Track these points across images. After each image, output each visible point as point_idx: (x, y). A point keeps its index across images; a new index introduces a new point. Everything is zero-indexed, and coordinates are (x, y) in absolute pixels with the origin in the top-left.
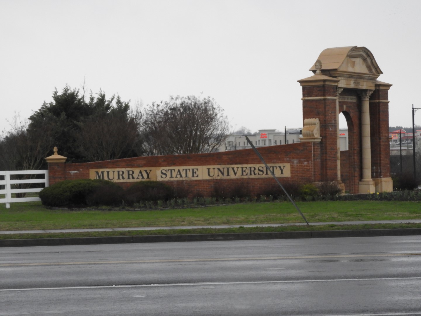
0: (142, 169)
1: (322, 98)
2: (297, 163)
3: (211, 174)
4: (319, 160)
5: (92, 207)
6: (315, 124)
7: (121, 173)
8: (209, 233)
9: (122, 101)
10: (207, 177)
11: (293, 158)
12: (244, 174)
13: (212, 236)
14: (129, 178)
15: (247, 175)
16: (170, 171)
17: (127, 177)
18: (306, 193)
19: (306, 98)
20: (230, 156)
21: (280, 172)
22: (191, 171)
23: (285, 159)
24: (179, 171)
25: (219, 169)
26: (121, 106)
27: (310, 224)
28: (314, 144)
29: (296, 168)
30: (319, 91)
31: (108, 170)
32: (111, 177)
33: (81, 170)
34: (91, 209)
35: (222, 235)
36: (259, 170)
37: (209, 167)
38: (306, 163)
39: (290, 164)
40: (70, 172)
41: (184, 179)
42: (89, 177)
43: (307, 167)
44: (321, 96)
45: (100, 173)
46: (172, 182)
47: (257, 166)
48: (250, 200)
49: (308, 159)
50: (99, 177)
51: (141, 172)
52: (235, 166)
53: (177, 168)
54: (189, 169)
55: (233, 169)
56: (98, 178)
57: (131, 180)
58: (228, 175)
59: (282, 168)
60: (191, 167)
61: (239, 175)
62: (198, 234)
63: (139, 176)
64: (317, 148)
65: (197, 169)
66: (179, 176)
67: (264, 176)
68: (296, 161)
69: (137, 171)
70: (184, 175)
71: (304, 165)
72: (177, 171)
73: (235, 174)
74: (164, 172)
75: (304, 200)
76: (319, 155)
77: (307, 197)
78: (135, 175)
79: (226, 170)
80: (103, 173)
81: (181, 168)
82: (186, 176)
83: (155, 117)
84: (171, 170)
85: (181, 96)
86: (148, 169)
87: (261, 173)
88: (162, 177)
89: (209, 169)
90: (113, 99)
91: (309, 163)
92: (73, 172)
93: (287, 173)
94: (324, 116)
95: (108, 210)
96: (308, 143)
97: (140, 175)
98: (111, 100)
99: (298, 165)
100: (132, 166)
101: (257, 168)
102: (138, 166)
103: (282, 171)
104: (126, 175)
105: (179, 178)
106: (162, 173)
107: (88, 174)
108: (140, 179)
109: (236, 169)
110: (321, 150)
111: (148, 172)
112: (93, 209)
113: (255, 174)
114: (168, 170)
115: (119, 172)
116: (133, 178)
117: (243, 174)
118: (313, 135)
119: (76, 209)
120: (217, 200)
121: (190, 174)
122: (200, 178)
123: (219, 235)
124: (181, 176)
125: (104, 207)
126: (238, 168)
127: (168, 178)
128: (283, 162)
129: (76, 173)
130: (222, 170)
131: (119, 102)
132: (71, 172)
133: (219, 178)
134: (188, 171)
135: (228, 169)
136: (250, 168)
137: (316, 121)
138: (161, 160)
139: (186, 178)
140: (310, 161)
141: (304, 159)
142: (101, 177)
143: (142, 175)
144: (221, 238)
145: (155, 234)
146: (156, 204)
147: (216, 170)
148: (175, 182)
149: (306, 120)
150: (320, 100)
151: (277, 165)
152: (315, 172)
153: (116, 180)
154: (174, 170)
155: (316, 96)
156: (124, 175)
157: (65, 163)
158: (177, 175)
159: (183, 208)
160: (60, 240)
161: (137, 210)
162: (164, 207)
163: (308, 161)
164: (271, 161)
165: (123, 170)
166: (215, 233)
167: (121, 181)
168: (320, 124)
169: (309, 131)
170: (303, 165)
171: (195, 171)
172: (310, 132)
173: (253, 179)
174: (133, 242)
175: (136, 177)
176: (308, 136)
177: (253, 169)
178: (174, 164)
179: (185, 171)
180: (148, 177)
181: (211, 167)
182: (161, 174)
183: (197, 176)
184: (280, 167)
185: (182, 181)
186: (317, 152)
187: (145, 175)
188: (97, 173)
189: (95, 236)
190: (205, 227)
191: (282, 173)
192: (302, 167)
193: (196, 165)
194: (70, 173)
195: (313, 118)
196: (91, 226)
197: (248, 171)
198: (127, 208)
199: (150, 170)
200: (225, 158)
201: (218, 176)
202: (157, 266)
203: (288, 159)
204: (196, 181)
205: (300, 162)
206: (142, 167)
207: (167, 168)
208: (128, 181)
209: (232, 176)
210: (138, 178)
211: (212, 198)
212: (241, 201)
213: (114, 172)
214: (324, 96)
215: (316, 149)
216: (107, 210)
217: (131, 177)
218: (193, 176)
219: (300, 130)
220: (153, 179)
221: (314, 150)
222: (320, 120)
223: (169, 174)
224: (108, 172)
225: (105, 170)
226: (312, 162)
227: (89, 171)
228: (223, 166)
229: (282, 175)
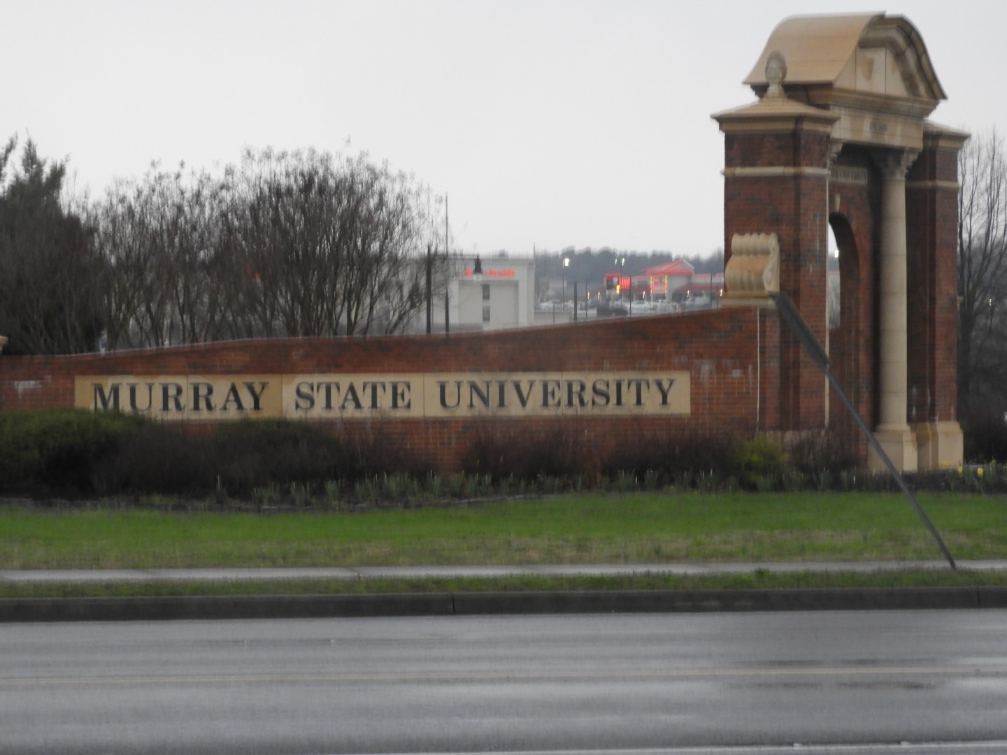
0: (240, 381)
1: (790, 170)
2: (710, 372)
3: (450, 401)
4: (774, 365)
5: (116, 498)
6: (766, 252)
7: (172, 392)
8: (675, 588)
9: (41, 155)
10: (435, 411)
11: (700, 356)
12: (551, 401)
13: (689, 596)
14: (196, 408)
15: (559, 404)
16: (323, 389)
17: (191, 405)
19: (739, 171)
21: (659, 398)
22: (389, 389)
23: (676, 359)
24: (352, 389)
25: (474, 387)
26: (38, 173)
28: (764, 313)
29: (708, 386)
30: (779, 148)
31: (131, 380)
32: (142, 402)
33: (49, 377)
35: (717, 596)
36: (597, 392)
37: (443, 377)
38: (737, 373)
39: (691, 374)
40: (13, 385)
41: (366, 412)
42: (73, 400)
43: (739, 383)
44: (786, 164)
45: (107, 392)
46: (330, 424)
47: (589, 379)
49: (743, 359)
50: (105, 403)
51: (234, 390)
52: (524, 378)
53: (344, 380)
54: (383, 385)
56: (100, 405)
57: (204, 415)
58: (502, 404)
59: (666, 385)
60: (389, 379)
61: (534, 406)
62: (643, 589)
63: (227, 401)
64: (770, 327)
65: (408, 384)
66: (350, 406)
67: (611, 409)
68: (706, 367)
69: (221, 387)
70: (366, 400)
71: (732, 378)
72: (344, 388)
73: (523, 402)
74: (305, 390)
75: (752, 488)
76: (776, 347)
77: (760, 480)
78: (218, 399)
79: (495, 390)
80: (116, 390)
81: (359, 380)
82: (374, 405)
84: (328, 386)
86: (256, 380)
87: (600, 400)
88: (297, 406)
89: (443, 385)
91: (745, 373)
92: (23, 386)
93: (681, 403)
94: (793, 228)
96: (747, 310)
97: (232, 397)
99: (712, 378)
100: (208, 370)
101: (589, 386)
102: (227, 371)
103: (665, 394)
104: (187, 399)
105: (351, 412)
106: (298, 392)
107: (72, 392)
108: (233, 414)
109: (525, 388)
110: (783, 332)
111: (257, 389)
112: (123, 504)
113: (582, 402)
114: (319, 385)
115: (165, 387)
116: (209, 407)
117: (545, 404)
118: (761, 286)
121: (385, 400)
122: (416, 412)
124: (358, 405)
126: (532, 383)
127: (318, 411)
128: (669, 367)
129: (32, 390)
130: (483, 388)
131: (31, 159)
132: (16, 383)
133: (475, 412)
134: (380, 389)
135: (502, 385)
136: (570, 386)
137: (770, 242)
138: (296, 355)
139: (374, 411)
140: (750, 368)
141: (732, 358)
142: (111, 404)
143: (237, 400)
145: (516, 588)
146: (320, 491)
147: (465, 390)
148: (338, 423)
149: (737, 240)
150: (782, 179)
151: (651, 377)
152: (763, 400)
153: (156, 412)
154: (337, 385)
155: (771, 164)
156: (183, 401)
158: (346, 400)
162: (349, 503)
163: (744, 367)
164: (629, 363)
165: (182, 381)
166: (692, 589)
167: (173, 415)
168: (782, 251)
170: (728, 378)
171: (400, 389)
172: (753, 277)
173: (577, 419)
174: (454, 613)
175: (221, 405)
176: (744, 289)
177: (576, 388)
178: (336, 366)
179: (369, 389)
180: (257, 406)
181: (451, 379)
182: (297, 398)
183: (408, 407)
184: (659, 384)
185: (361, 421)
186: (772, 337)
187: (247, 400)
188: (99, 389)
191: (665, 402)
192: (725, 384)
193: (404, 372)
194: (15, 389)
195: (760, 231)
197: (562, 394)
198: (235, 503)
199: (264, 385)
200: (493, 350)
201: (471, 405)
203: (684, 359)
204: (405, 422)
205: (720, 369)
206: (238, 372)
207: (316, 379)
208: (194, 416)
209: (514, 409)
210: (224, 409)
211: (467, 474)
212: (563, 489)
213: (150, 386)
214: (796, 164)
215: (768, 329)
217: (202, 403)
218: (395, 405)
219: (475, 258)
220: (268, 411)
221: (762, 332)
222: (780, 240)
223: (320, 397)
224: (133, 388)
225: (125, 382)
226: (755, 368)
227: (73, 383)
228: (487, 376)
229: (664, 407)
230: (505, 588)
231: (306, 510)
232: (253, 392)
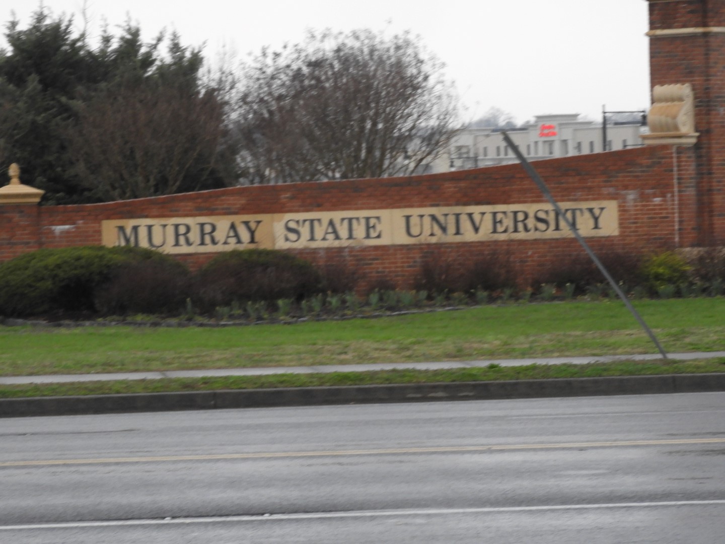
0: (238, 219)
1: (700, 30)
2: (635, 200)
3: (415, 231)
4: (691, 192)
5: (109, 318)
6: (680, 99)
7: (182, 230)
8: (410, 382)
10: (404, 240)
11: (626, 187)
12: (500, 229)
13: (419, 388)
14: (203, 243)
15: (505, 231)
16: (307, 224)
17: (198, 241)
18: (658, 277)
19: (659, 32)
20: (462, 184)
21: (591, 223)
22: (363, 222)
23: (605, 191)
24: (331, 223)
25: (434, 218)
27: (670, 356)
28: (680, 149)
29: (632, 212)
30: (692, 12)
31: (149, 221)
32: (157, 240)
33: (81, 222)
34: (107, 322)
35: (446, 388)
36: (538, 219)
37: (408, 211)
38: (657, 200)
39: (618, 203)
40: (50, 229)
41: (344, 243)
42: (100, 240)
43: (661, 209)
44: (696, 25)
45: (128, 231)
46: (315, 251)
47: (532, 208)
48: (516, 297)
49: (663, 188)
50: (127, 240)
52: (476, 210)
53: (325, 216)
54: (358, 219)
55: (470, 215)
56: (123, 244)
57: (209, 248)
58: (458, 233)
59: (597, 212)
60: (363, 214)
61: (485, 233)
62: (381, 383)
63: (228, 237)
64: (686, 161)
65: (378, 218)
66: (331, 237)
67: (551, 234)
68: (631, 196)
69: (223, 224)
70: (343, 232)
71: (655, 205)
72: (325, 223)
73: (476, 229)
74: (292, 225)
75: (654, 294)
76: (691, 178)
77: (662, 288)
78: (220, 235)
79: (451, 220)
80: (135, 228)
81: (337, 215)
82: (351, 237)
83: (269, 85)
84: (312, 221)
85: (335, 31)
86: (252, 218)
87: (542, 226)
88: (287, 239)
89: (408, 218)
90: (159, 40)
91: (665, 201)
92: (59, 229)
93: (610, 225)
94: (705, 78)
95: (150, 326)
96: (664, 147)
97: (232, 234)
98: (154, 42)
99: (636, 206)
100: (211, 212)
101: (531, 215)
102: (227, 212)
103: (596, 219)
104: (194, 236)
105: (331, 242)
106: (289, 229)
107: (99, 232)
108: (232, 245)
109: (477, 218)
110: (699, 165)
111: (253, 225)
112: (113, 323)
113: (526, 229)
114: (305, 221)
115: (177, 226)
116: (214, 242)
117: (495, 231)
118: (676, 128)
119: (67, 322)
120: (430, 298)
121: (360, 231)
122: (384, 241)
123: (435, 388)
124: (337, 237)
125: (139, 318)
126: (483, 214)
127: (303, 243)
128: (600, 197)
129: (68, 232)
130: (442, 219)
131: (175, 48)
132: (54, 227)
133: (434, 240)
134: (354, 222)
135: (457, 216)
136: (515, 213)
137: (684, 90)
138: (285, 196)
139: (351, 241)
140: (669, 195)
141: (653, 188)
142: (132, 240)
143: (237, 236)
144: (440, 394)
145: (271, 385)
147: (427, 221)
148: (321, 251)
149: (659, 89)
150: (693, 36)
151: (584, 205)
152: (681, 222)
153: (169, 249)
154: (319, 220)
155: (685, 26)
156: (191, 236)
157: (40, 204)
158: (327, 233)
159: (343, 317)
160: (29, 403)
161: (224, 325)
162: (294, 317)
163: (663, 195)
164: (567, 194)
165: (189, 221)
166: (424, 382)
167: (184, 249)
168: (696, 98)
169: (667, 116)
170: (649, 205)
171: (372, 222)
172: (669, 119)
173: (522, 242)
174: (215, 407)
175: (222, 241)
176: (662, 130)
177: (521, 217)
178: (319, 206)
179: (346, 222)
180: (253, 241)
181: (415, 212)
182: (286, 232)
183: (379, 236)
184: (591, 210)
185: (340, 250)
186: (687, 170)
187: (245, 235)
188: (122, 229)
189: (118, 392)
190: (401, 367)
191: (596, 227)
192: (648, 210)
193: (374, 208)
194: (52, 232)
195: (676, 82)
196: (108, 367)
197: (508, 222)
198: (200, 319)
199: (259, 222)
200: (449, 188)
201: (432, 235)
202: (280, 468)
203: (611, 190)
204: (376, 248)
205: (643, 197)
206: (237, 213)
207: (301, 216)
208: (202, 249)
209: (469, 235)
210: (225, 243)
211: (418, 291)
213: (165, 226)
214: (705, 25)
215: (683, 164)
216: (148, 325)
217: (207, 239)
218: (368, 236)
219: (642, 114)
220: (264, 244)
221: (679, 166)
222: (694, 89)
223: (305, 231)
224: (150, 228)
225: (143, 222)
226: (673, 196)
227: (100, 226)
228: (446, 210)
229: (596, 230)
231: (257, 324)
232: (249, 229)
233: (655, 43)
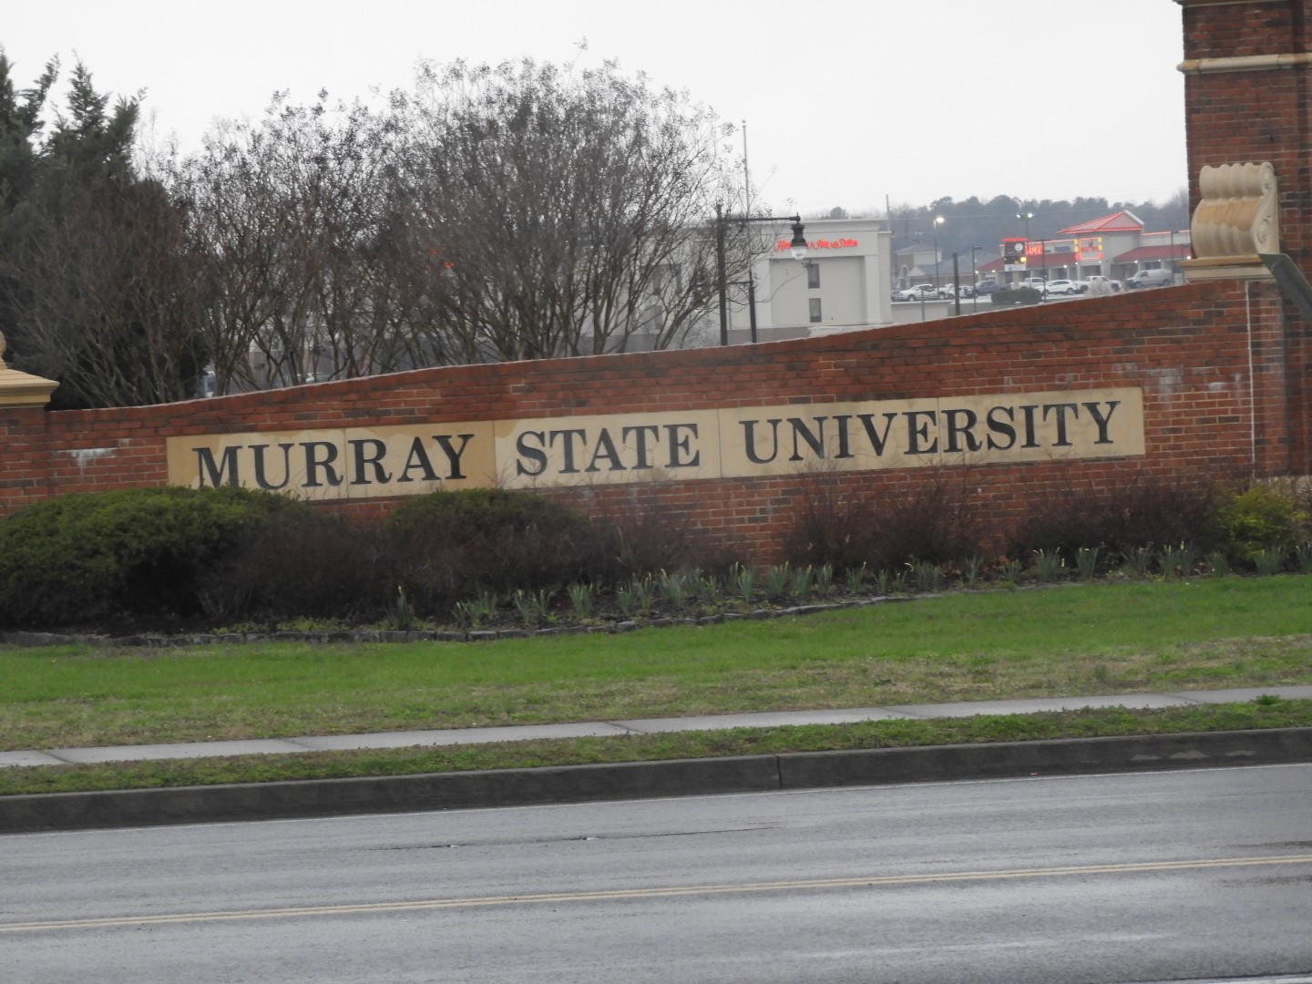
0: (427, 432)
1: (1289, 59)
2: (1174, 387)
3: (763, 450)
4: (1276, 370)
5: (240, 628)
6: (1255, 192)
7: (321, 454)
8: (1131, 732)
9: (98, 89)
10: (740, 467)
11: (1157, 362)
12: (923, 445)
13: (1154, 744)
14: (361, 479)
15: (933, 449)
16: (560, 439)
17: (353, 476)
19: (1206, 63)
20: (852, 360)
21: (1095, 428)
22: (664, 434)
23: (1118, 369)
24: (605, 437)
25: (798, 425)
26: (96, 119)
28: (1257, 288)
29: (1171, 410)
30: (1270, 24)
31: (256, 438)
32: (274, 475)
33: (127, 440)
34: (238, 635)
35: (1201, 742)
36: (994, 425)
37: (749, 413)
38: (1216, 386)
39: (1143, 390)
40: (69, 456)
41: (628, 475)
42: (165, 476)
43: (1221, 404)
44: (1281, 50)
45: (218, 458)
46: (574, 491)
47: (982, 405)
49: (1226, 363)
50: (216, 476)
51: (418, 446)
52: (876, 408)
53: (592, 424)
54: (654, 429)
55: (867, 420)
56: (208, 482)
57: (374, 489)
58: (844, 452)
59: (1104, 410)
60: (663, 419)
61: (896, 453)
62: (1080, 736)
63: (408, 466)
64: (1268, 311)
65: (693, 427)
66: (604, 464)
67: (1019, 453)
68: (1168, 378)
69: (398, 442)
70: (628, 456)
71: (1210, 396)
72: (593, 437)
73: (879, 447)
74: (530, 442)
76: (1277, 343)
77: (1259, 555)
78: (393, 464)
79: (832, 428)
80: (231, 453)
81: (615, 423)
82: (642, 463)
84: (568, 435)
86: (453, 430)
87: (1001, 438)
88: (521, 469)
89: (749, 426)
91: (1230, 387)
92: (83, 455)
93: (1129, 438)
94: (1297, 151)
95: (329, 642)
96: (1228, 284)
97: (416, 460)
98: (38, 87)
99: (1178, 398)
100: (377, 419)
101: (981, 417)
102: (406, 419)
103: (1102, 425)
104: (345, 465)
105: (605, 474)
106: (523, 449)
107: (163, 460)
108: (418, 485)
109: (879, 424)
110: (1288, 318)
111: (456, 444)
112: (251, 637)
113: (972, 445)
114: (553, 434)
115: (310, 448)
116: (382, 477)
117: (913, 449)
118: (1250, 246)
121: (658, 453)
122: (707, 471)
123: (1182, 743)
124: (617, 465)
125: (304, 625)
126: (890, 416)
127: (553, 476)
128: (1108, 382)
129: (101, 461)
130: (813, 427)
131: (84, 97)
132: (74, 452)
133: (800, 467)
134: (649, 434)
135: (842, 420)
136: (951, 415)
137: (1261, 173)
138: (515, 386)
139: (642, 471)
140: (1238, 377)
141: (1207, 365)
142: (226, 473)
143: (425, 464)
144: (1194, 754)
145: (877, 742)
146: (561, 602)
147: (786, 430)
148: (586, 492)
149: (1208, 174)
150: (1277, 70)
151: (1080, 398)
152: (1260, 429)
153: (297, 488)
154: (582, 433)
155: (1259, 52)
156: (337, 466)
157: (48, 407)
158: (596, 457)
163: (1228, 378)
164: (1046, 377)
165: (333, 436)
166: (1158, 732)
167: (324, 492)
168: (1280, 189)
169: (1230, 225)
170: (1202, 397)
171: (682, 434)
172: (1235, 230)
173: (967, 470)
174: (781, 785)
175: (398, 474)
176: (1222, 252)
177: (961, 420)
178: (581, 405)
179: (632, 435)
180: (456, 473)
181: (762, 414)
182: (518, 456)
183: (695, 462)
184: (1092, 407)
185: (622, 489)
186: (1269, 327)
187: (441, 463)
188: (205, 453)
191: (1103, 438)
192: (1198, 405)
193: (686, 408)
194: (73, 462)
195: (1243, 159)
197: (939, 432)
198: (428, 627)
199: (466, 438)
200: (827, 366)
201: (796, 457)
203: (1129, 367)
204: (690, 485)
205: (1191, 381)
206: (424, 421)
207: (546, 425)
208: (359, 491)
209: (864, 459)
210: (405, 478)
212: (947, 582)
213: (286, 447)
214: (1298, 48)
215: (1264, 315)
216: (325, 640)
217: (370, 471)
218: (675, 462)
219: (795, 222)
220: (478, 480)
221: (1256, 320)
222: (1277, 173)
223: (555, 453)
224: (259, 451)
225: (246, 441)
226: (1246, 378)
227: (164, 449)
228: (820, 409)
229: (1104, 445)
230: (860, 745)
231: (541, 634)
232: (449, 450)
233: (1197, 85)
